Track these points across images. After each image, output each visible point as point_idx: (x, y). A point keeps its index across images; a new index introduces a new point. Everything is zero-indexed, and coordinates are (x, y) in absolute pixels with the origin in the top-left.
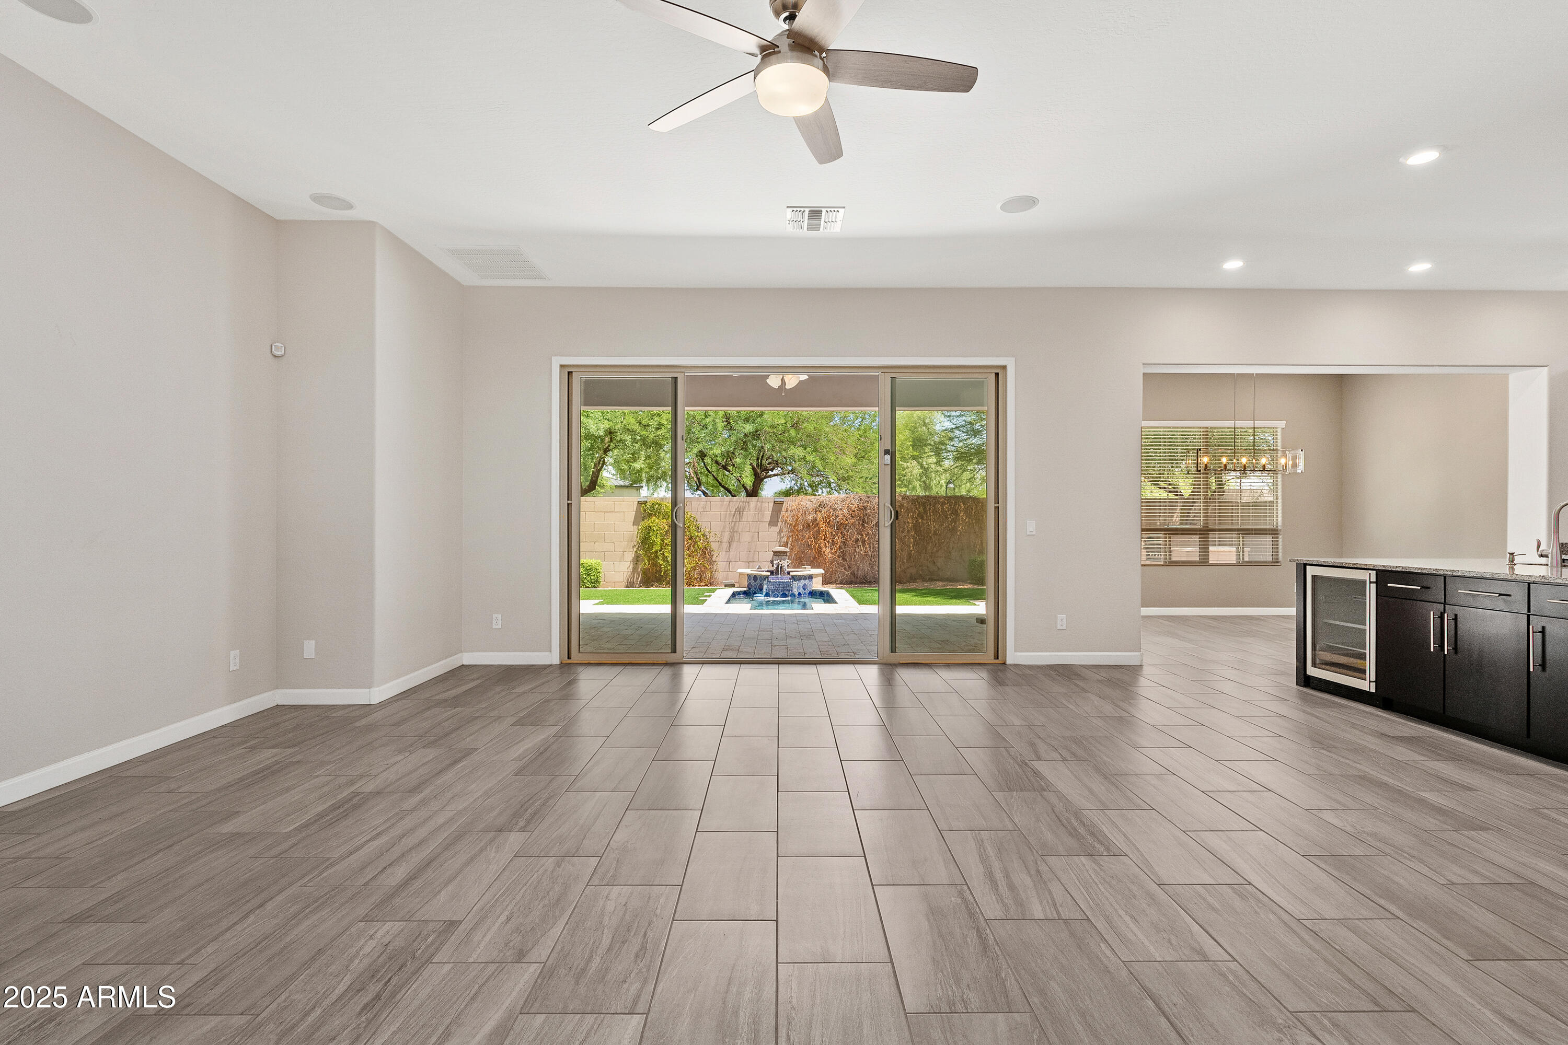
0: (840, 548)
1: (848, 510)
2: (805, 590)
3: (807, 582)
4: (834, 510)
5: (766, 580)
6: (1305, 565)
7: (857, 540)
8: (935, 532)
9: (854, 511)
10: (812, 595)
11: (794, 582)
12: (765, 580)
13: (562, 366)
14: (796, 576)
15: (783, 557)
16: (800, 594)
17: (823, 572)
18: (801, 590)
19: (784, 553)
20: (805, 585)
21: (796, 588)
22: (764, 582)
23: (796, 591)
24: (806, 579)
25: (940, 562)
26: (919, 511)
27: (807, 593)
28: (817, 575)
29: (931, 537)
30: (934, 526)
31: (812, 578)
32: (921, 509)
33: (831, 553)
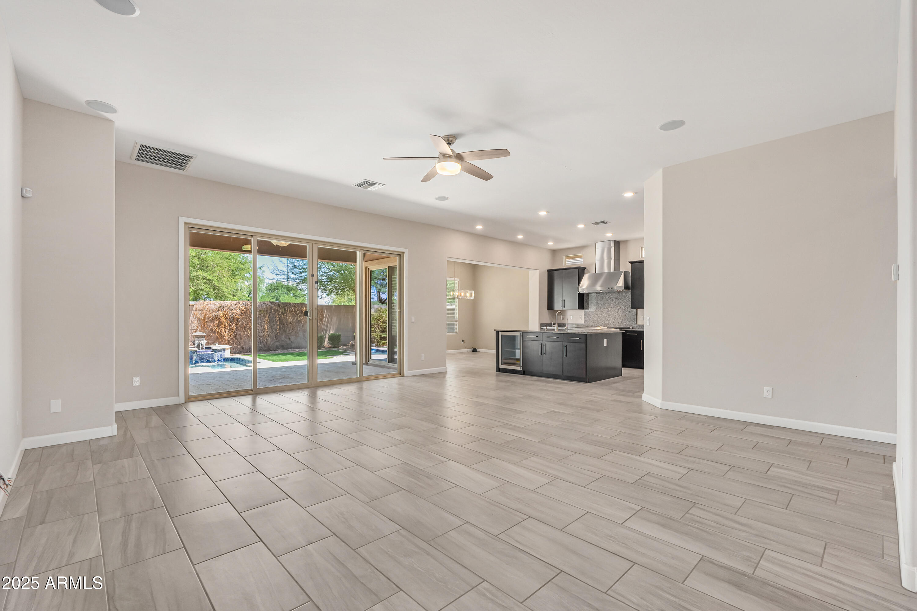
0: (234, 332)
1: (239, 310)
2: (221, 358)
3: (222, 353)
4: (231, 310)
5: (196, 353)
6: (499, 332)
7: (245, 327)
8: (290, 322)
9: (243, 311)
10: (225, 361)
11: (215, 354)
12: (194, 353)
13: (185, 223)
14: (217, 349)
15: (202, 339)
16: (218, 360)
17: (231, 347)
18: (219, 358)
19: (203, 336)
20: (221, 354)
21: (217, 356)
22: (194, 354)
23: (216, 359)
24: (222, 351)
25: (293, 338)
26: (282, 311)
27: (222, 360)
28: (228, 349)
29: (288, 325)
30: (290, 319)
31: (225, 350)
32: (283, 310)
33: (229, 335)
